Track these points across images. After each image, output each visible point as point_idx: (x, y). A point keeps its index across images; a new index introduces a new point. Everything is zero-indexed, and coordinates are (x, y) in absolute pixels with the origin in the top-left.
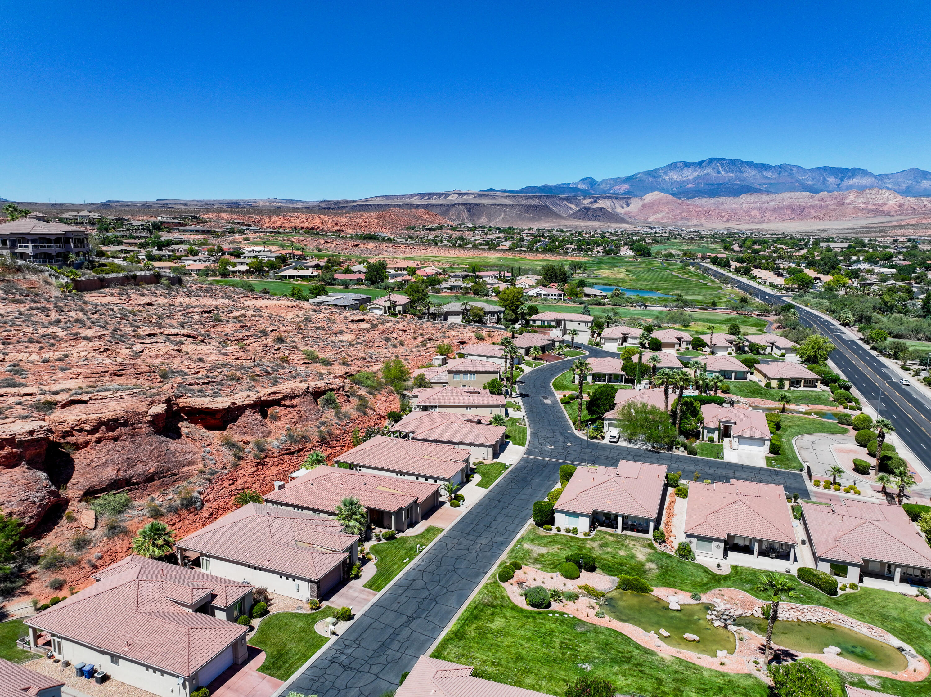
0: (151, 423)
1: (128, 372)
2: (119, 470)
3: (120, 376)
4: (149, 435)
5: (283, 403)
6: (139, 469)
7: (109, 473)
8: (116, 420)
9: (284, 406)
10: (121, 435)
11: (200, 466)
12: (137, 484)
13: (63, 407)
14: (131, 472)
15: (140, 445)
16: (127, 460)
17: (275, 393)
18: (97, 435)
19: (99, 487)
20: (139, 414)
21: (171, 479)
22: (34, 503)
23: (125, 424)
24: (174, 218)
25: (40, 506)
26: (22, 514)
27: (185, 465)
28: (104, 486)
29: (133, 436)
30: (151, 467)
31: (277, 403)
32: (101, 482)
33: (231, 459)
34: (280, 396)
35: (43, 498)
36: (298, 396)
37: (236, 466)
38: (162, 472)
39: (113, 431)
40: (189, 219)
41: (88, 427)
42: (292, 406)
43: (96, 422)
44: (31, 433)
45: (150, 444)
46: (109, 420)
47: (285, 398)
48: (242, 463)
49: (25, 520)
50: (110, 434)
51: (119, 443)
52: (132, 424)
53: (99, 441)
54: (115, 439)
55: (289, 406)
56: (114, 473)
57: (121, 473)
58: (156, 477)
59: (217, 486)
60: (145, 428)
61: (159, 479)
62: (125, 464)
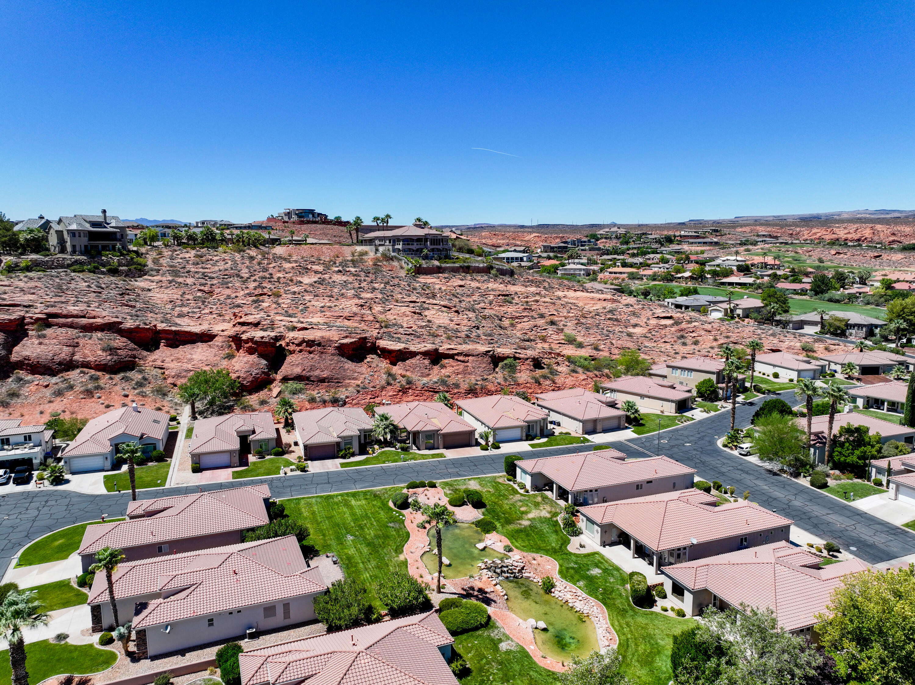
0: (337, 348)
1: (355, 318)
2: (304, 370)
3: (349, 320)
4: (332, 355)
5: (456, 357)
6: (317, 373)
7: (297, 370)
8: (313, 341)
9: (457, 360)
10: (314, 351)
11: (359, 382)
12: (313, 381)
13: (299, 330)
14: (311, 373)
15: (324, 359)
16: (312, 366)
17: (453, 349)
18: (300, 348)
19: (290, 377)
20: (331, 341)
21: (337, 385)
22: (251, 374)
23: (319, 345)
24: (695, 232)
25: (254, 377)
26: (244, 379)
27: (349, 379)
28: (292, 377)
29: (322, 353)
30: (325, 374)
31: (452, 357)
32: (292, 374)
33: (383, 382)
34: (455, 352)
35: (257, 374)
36: (473, 356)
37: (383, 388)
38: (332, 378)
39: (311, 347)
40: (709, 232)
41: (296, 342)
42: (463, 362)
43: (300, 340)
44: (262, 338)
45: (331, 360)
46: (309, 341)
47: (458, 354)
48: (389, 388)
49: (245, 382)
50: (308, 349)
51: (312, 355)
52: (323, 346)
53: (301, 351)
54: (310, 353)
55: (460, 361)
56: (300, 371)
57: (304, 372)
58: (326, 380)
59: (361, 397)
60: (331, 350)
61: (328, 382)
62: (309, 368)
